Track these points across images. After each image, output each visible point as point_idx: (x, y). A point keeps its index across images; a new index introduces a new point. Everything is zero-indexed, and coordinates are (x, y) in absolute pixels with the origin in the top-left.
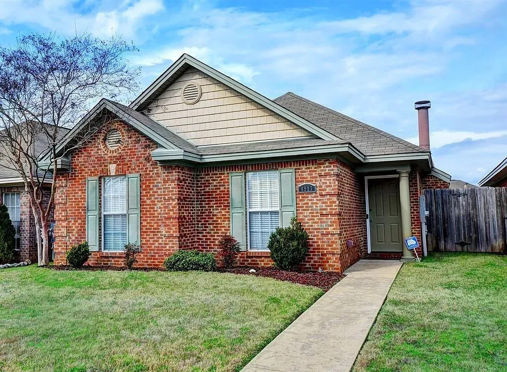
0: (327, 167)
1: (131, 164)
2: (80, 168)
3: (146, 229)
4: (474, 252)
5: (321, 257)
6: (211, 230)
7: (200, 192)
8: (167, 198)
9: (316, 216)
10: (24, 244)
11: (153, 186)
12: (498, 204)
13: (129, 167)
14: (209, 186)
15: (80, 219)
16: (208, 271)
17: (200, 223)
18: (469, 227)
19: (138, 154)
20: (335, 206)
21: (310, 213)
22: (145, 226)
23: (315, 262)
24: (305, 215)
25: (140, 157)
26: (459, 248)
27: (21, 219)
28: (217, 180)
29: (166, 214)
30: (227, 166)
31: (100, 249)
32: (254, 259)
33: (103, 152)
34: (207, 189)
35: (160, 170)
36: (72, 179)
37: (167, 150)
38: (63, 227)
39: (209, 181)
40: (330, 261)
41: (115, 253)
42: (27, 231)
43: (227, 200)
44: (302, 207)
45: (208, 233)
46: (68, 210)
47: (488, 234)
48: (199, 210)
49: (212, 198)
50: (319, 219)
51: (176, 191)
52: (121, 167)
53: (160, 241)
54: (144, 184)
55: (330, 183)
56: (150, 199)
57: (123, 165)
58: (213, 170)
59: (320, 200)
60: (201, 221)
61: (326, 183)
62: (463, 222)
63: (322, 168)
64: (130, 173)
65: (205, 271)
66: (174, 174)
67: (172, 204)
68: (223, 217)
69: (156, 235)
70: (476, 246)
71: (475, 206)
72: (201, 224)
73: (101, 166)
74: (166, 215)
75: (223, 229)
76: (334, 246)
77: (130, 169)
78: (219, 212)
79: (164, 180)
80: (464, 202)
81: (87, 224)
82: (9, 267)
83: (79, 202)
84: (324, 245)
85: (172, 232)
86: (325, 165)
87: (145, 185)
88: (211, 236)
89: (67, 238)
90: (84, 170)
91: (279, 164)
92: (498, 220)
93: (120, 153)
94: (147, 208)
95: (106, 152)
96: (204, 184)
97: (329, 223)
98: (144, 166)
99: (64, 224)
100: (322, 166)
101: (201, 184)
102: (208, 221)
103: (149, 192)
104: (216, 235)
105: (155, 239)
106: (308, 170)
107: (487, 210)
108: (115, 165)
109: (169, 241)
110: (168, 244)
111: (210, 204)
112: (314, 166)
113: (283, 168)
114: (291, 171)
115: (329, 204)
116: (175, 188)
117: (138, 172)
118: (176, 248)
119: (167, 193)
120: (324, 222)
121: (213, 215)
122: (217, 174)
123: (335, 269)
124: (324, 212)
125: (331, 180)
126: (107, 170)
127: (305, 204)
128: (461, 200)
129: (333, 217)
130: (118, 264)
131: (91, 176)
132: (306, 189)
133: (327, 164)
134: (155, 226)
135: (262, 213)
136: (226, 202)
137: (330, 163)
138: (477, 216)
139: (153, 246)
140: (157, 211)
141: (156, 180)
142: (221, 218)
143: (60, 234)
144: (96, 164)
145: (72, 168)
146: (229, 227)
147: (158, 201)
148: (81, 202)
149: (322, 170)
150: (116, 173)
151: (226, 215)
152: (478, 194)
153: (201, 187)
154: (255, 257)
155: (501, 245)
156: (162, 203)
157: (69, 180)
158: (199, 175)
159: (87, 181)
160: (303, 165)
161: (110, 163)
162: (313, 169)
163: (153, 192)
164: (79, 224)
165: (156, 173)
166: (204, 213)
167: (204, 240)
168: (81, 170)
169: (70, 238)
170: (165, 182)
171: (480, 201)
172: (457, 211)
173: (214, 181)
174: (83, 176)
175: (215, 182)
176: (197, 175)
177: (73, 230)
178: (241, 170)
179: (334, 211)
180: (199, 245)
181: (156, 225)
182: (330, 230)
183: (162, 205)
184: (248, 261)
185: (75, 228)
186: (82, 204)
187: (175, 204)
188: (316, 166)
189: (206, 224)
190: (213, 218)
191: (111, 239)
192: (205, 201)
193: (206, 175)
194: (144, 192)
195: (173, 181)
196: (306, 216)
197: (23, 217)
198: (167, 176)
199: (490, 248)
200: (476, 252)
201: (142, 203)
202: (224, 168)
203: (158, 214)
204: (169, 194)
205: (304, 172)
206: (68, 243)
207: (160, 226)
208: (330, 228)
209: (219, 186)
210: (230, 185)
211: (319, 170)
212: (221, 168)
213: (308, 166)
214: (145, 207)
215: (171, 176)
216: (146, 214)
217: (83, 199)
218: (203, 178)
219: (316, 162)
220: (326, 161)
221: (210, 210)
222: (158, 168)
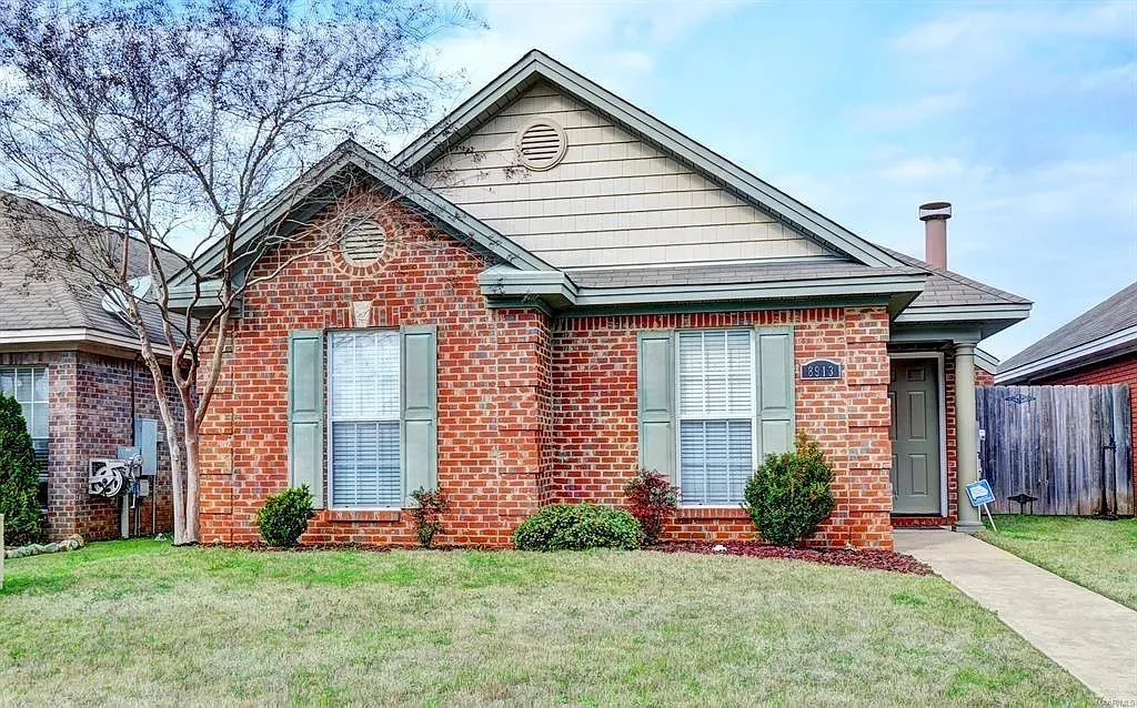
0: (867, 324)
1: (411, 302)
2: (270, 307)
3: (452, 456)
4: (1044, 516)
5: (848, 518)
6: (591, 460)
7: (562, 375)
8: (508, 384)
9: (840, 431)
10: (62, 497)
11: (472, 356)
12: (1094, 419)
13: (408, 309)
14: (586, 361)
15: (269, 431)
16: (631, 549)
17: (563, 445)
18: (1037, 464)
19: (431, 280)
20: (884, 409)
21: (827, 424)
22: (449, 449)
23: (835, 529)
24: (815, 427)
25: (436, 287)
26: (1016, 508)
27: (51, 435)
28: (607, 347)
29: (505, 420)
30: (631, 318)
31: (325, 504)
32: (694, 524)
33: (336, 271)
34: (581, 368)
35: (490, 319)
36: (246, 335)
37: (518, 272)
38: (222, 451)
39: (587, 348)
40: (869, 527)
41: (371, 513)
42: (69, 463)
43: (630, 393)
44: (807, 411)
45: (583, 467)
46: (235, 408)
47: (1072, 478)
48: (561, 415)
49: (594, 387)
50: (847, 437)
51: (531, 368)
52: (384, 307)
53: (489, 484)
54: (447, 350)
55: (874, 360)
56: (461, 385)
57: (389, 303)
58: (597, 325)
59: (850, 396)
60: (564, 441)
61: (865, 360)
62: (1026, 455)
63: (857, 328)
64: (409, 323)
65: (627, 549)
66: (528, 328)
67: (520, 398)
68: (619, 431)
69: (480, 470)
70: (1049, 503)
71: (1049, 422)
72: (566, 447)
73: (329, 305)
74: (506, 424)
75: (621, 457)
76: (880, 494)
77: (409, 313)
78: (610, 421)
79: (501, 343)
80: (1028, 415)
81: (290, 444)
82: (40, 552)
83: (266, 389)
84: (856, 494)
85: (520, 462)
86: (863, 321)
87: (452, 352)
88: (591, 474)
89: (234, 477)
90: (281, 314)
91: (756, 316)
92: (1092, 450)
93: (383, 275)
94: (454, 407)
95: (343, 272)
96: (572, 355)
97: (870, 446)
98: (447, 307)
99: (226, 444)
100: (857, 323)
101: (566, 355)
102: (582, 440)
103: (460, 370)
104: (602, 471)
105: (477, 479)
106: (824, 331)
107: (1071, 431)
108: (368, 304)
109: (512, 484)
110: (508, 491)
111: (587, 401)
112: (838, 322)
113: (766, 323)
114: (785, 331)
115: (870, 404)
116: (530, 361)
117: (429, 322)
118: (532, 499)
119: (507, 372)
120: (858, 444)
121: (596, 427)
122: (606, 334)
123: (882, 543)
124: (859, 423)
125: (874, 353)
126: (347, 314)
127: (815, 404)
128: (1023, 411)
129: (879, 434)
130: (376, 539)
131: (302, 326)
132: (819, 372)
133: (868, 319)
134: (477, 449)
135: (710, 423)
136: (628, 398)
137: (874, 316)
138: (1052, 442)
139: (470, 496)
140: (480, 413)
141: (479, 341)
142: (615, 434)
143: (213, 468)
144: (315, 299)
145: (247, 308)
146: (635, 453)
147: (484, 392)
148: (273, 389)
149: (856, 332)
150: (371, 322)
151: (626, 427)
152: (1057, 398)
153: (567, 362)
154: (696, 519)
155: (1096, 500)
156: (495, 396)
157: (239, 335)
158: (560, 335)
159: (290, 341)
160: (812, 317)
161: (355, 298)
162: (835, 329)
163: (472, 370)
164: (267, 443)
165: (478, 327)
166: (571, 421)
167: (573, 483)
168: (273, 314)
169: (241, 477)
170: (503, 345)
171: (1060, 411)
172: (1014, 433)
173: (598, 346)
174: (279, 327)
175: (600, 352)
176: (555, 335)
177: (252, 458)
178: (665, 325)
179: (881, 420)
180: (559, 494)
181: (478, 446)
182: (871, 461)
183: (494, 399)
184: (679, 529)
185: (255, 451)
186: (277, 396)
187: (529, 398)
188: (843, 322)
189: (577, 447)
190: (594, 434)
191: (351, 480)
192: (576, 395)
193: (579, 335)
194: (449, 369)
195: (523, 345)
196: (818, 431)
197: (58, 429)
198: (508, 333)
199: (1075, 507)
200: (1047, 516)
201: (443, 395)
202: (624, 322)
203: (484, 420)
204: (514, 376)
205: (813, 334)
206: (236, 491)
207: (489, 448)
208: (871, 456)
209: (612, 360)
210: (639, 360)
211: (847, 333)
212: (617, 321)
213: (823, 322)
214: (448, 403)
215: (520, 333)
216: (453, 421)
217: (279, 382)
218: (570, 342)
219: (842, 313)
220: (866, 311)
221: (588, 414)
222: (484, 313)
